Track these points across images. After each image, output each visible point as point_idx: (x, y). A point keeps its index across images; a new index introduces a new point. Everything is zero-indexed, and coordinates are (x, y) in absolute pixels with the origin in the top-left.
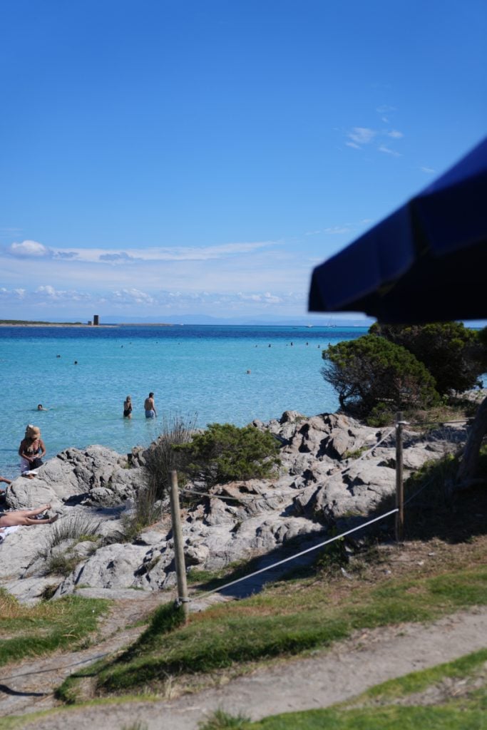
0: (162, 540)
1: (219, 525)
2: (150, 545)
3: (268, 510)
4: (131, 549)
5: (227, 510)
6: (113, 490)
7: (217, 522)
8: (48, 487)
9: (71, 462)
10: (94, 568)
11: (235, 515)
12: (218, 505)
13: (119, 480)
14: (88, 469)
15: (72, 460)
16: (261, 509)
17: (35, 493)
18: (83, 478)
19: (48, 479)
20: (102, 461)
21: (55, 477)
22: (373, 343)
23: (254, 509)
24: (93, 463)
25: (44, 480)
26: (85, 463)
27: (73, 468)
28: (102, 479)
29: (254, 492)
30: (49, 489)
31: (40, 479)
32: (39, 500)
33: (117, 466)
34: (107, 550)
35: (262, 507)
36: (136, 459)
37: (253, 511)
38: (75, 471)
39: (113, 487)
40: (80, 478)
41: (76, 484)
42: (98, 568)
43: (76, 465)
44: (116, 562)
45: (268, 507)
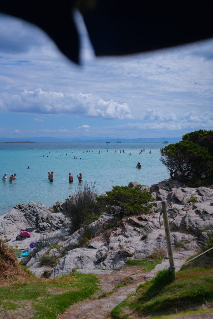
0: (102, 246)
1: (132, 237)
2: (96, 248)
3: (156, 229)
4: (87, 251)
5: (135, 230)
6: (50, 224)
7: (131, 236)
8: (13, 223)
9: (22, 211)
10: (70, 261)
11: (139, 232)
12: (129, 227)
13: (52, 219)
14: (31, 214)
15: (22, 209)
16: (152, 229)
17: (7, 227)
18: (30, 219)
19: (12, 219)
20: (38, 210)
21: (16, 218)
22: (188, 145)
23: (149, 229)
24: (34, 210)
25: (10, 220)
26: (29, 211)
27: (24, 213)
28: (42, 218)
29: (146, 220)
30: (13, 224)
31: (9, 219)
32: (9, 230)
33: (49, 212)
34: (74, 252)
35: (153, 228)
36: (59, 208)
37: (148, 230)
38: (25, 215)
39: (51, 222)
40: (28, 219)
41: (26, 222)
42: (72, 261)
43: (25, 212)
44: (82, 257)
45: (156, 228)
